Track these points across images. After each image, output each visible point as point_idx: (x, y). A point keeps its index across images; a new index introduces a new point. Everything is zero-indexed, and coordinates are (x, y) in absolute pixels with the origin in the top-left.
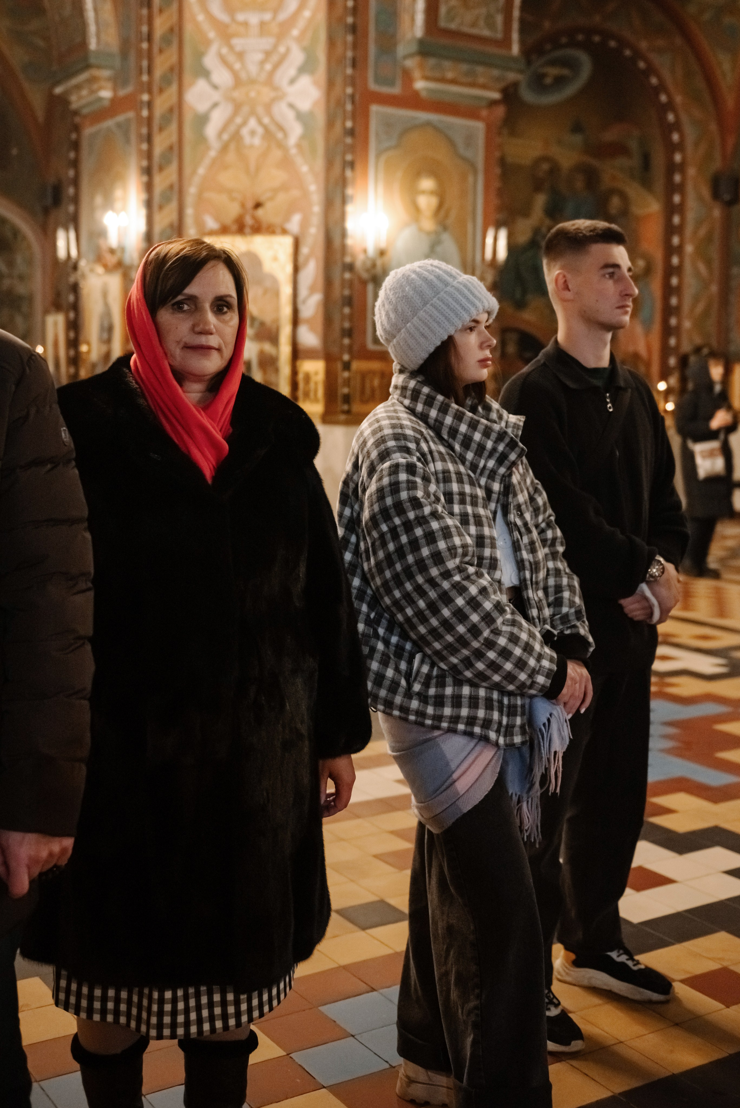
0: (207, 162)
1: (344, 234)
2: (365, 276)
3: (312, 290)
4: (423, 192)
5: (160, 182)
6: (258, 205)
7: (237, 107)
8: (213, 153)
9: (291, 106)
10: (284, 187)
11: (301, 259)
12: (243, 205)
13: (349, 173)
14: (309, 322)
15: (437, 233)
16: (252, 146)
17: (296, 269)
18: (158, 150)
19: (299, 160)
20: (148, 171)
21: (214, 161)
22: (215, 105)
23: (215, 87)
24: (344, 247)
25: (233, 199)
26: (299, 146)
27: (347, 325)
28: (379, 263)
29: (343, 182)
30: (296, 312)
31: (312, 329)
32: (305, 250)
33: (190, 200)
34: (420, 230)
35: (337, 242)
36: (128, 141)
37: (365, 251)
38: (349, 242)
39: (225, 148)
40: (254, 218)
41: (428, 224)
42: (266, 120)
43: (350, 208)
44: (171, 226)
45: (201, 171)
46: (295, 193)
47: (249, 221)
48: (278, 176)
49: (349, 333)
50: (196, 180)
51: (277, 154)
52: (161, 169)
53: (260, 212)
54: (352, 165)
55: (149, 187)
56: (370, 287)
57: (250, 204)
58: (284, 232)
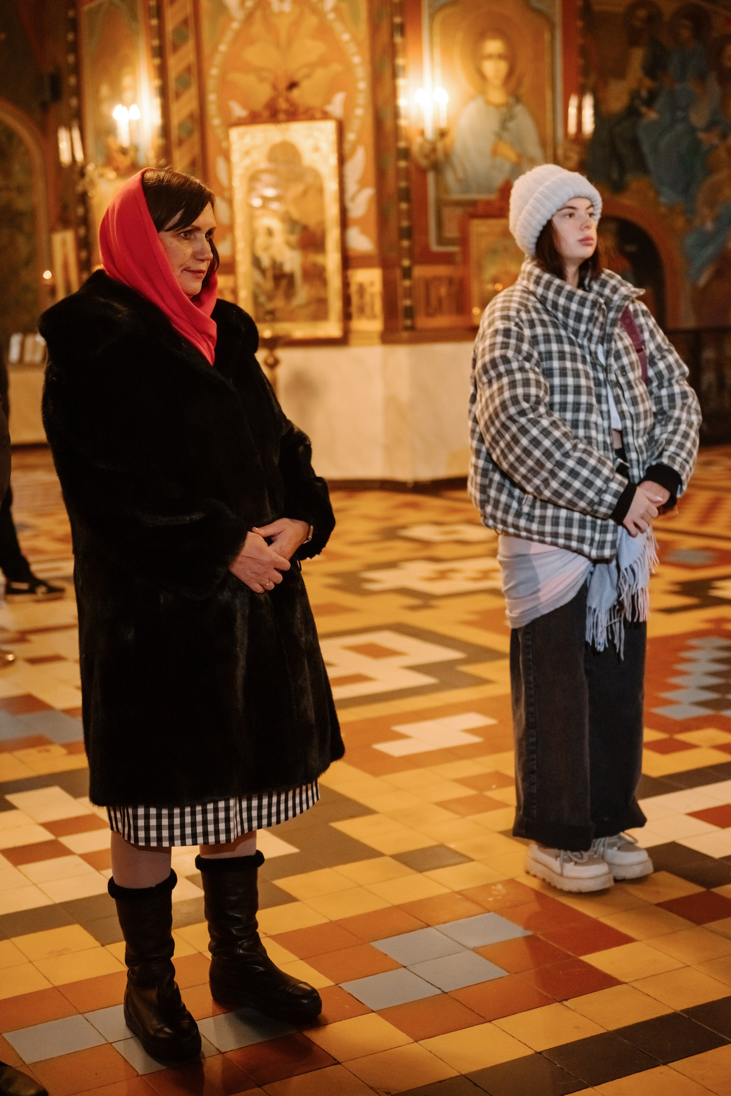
0: (229, 36)
1: (396, 114)
2: (424, 163)
3: (362, 184)
4: (490, 57)
5: (176, 65)
6: (293, 85)
8: (235, 25)
10: (323, 62)
11: (347, 147)
12: (275, 87)
13: (398, 39)
14: (360, 222)
15: (508, 106)
16: (281, 13)
17: (342, 160)
18: (170, 26)
19: (338, 27)
20: (160, 52)
21: (238, 34)
24: (397, 128)
25: (262, 80)
26: (336, 9)
27: (405, 223)
28: (440, 146)
29: (393, 51)
30: (344, 211)
31: (364, 232)
32: (351, 137)
33: (211, 84)
34: (488, 103)
35: (388, 124)
36: (134, 17)
37: (422, 133)
38: (403, 122)
39: (249, 18)
40: (288, 100)
41: (498, 96)
43: (401, 82)
44: (191, 116)
45: (223, 48)
46: (336, 67)
47: (283, 105)
49: (408, 233)
50: (218, 59)
51: (311, 21)
52: (175, 48)
53: (296, 93)
54: (402, 29)
55: (162, 72)
56: (431, 177)
57: (283, 85)
58: (326, 116)
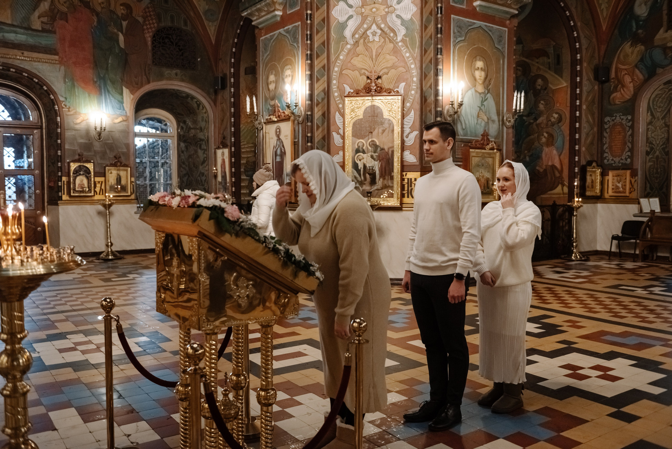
0: (345, 52)
1: (437, 94)
3: (412, 129)
4: (478, 69)
5: (318, 64)
6: (379, 78)
7: (364, 18)
8: (349, 46)
9: (398, 16)
10: (394, 67)
11: (406, 110)
12: (369, 78)
13: (439, 57)
14: (410, 148)
15: (484, 94)
16: (373, 42)
17: (403, 116)
18: (316, 45)
19: (404, 50)
20: (310, 57)
21: (350, 50)
22: (351, 17)
23: (351, 6)
24: (436, 102)
25: (361, 74)
26: (402, 41)
29: (436, 62)
30: (403, 142)
31: (413, 153)
32: (408, 105)
33: (334, 75)
34: (476, 91)
35: (431, 99)
36: (295, 40)
38: (440, 98)
39: (356, 43)
40: (376, 85)
41: (480, 89)
42: (383, 26)
44: (323, 91)
45: (342, 57)
46: (402, 69)
47: (373, 86)
48: (392, 59)
50: (338, 63)
51: (390, 46)
52: (318, 56)
54: (441, 51)
57: (373, 77)
